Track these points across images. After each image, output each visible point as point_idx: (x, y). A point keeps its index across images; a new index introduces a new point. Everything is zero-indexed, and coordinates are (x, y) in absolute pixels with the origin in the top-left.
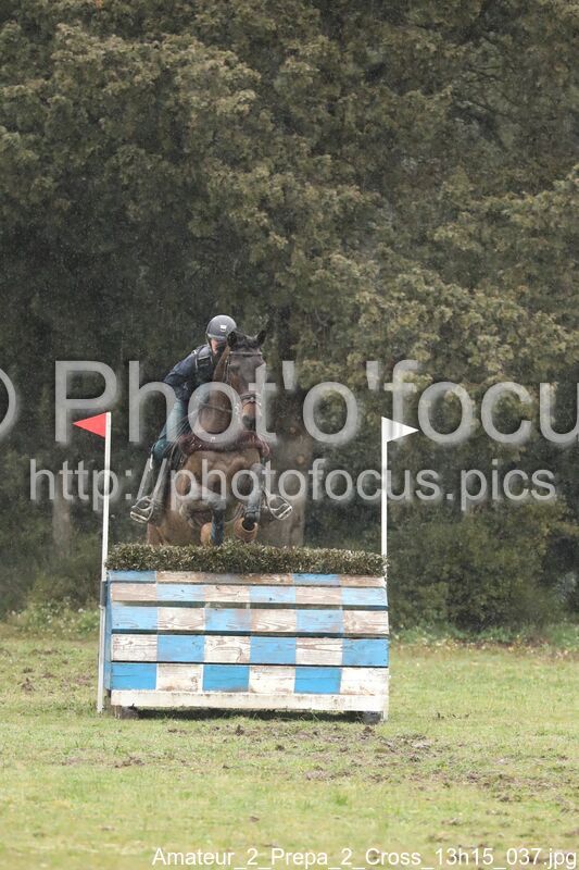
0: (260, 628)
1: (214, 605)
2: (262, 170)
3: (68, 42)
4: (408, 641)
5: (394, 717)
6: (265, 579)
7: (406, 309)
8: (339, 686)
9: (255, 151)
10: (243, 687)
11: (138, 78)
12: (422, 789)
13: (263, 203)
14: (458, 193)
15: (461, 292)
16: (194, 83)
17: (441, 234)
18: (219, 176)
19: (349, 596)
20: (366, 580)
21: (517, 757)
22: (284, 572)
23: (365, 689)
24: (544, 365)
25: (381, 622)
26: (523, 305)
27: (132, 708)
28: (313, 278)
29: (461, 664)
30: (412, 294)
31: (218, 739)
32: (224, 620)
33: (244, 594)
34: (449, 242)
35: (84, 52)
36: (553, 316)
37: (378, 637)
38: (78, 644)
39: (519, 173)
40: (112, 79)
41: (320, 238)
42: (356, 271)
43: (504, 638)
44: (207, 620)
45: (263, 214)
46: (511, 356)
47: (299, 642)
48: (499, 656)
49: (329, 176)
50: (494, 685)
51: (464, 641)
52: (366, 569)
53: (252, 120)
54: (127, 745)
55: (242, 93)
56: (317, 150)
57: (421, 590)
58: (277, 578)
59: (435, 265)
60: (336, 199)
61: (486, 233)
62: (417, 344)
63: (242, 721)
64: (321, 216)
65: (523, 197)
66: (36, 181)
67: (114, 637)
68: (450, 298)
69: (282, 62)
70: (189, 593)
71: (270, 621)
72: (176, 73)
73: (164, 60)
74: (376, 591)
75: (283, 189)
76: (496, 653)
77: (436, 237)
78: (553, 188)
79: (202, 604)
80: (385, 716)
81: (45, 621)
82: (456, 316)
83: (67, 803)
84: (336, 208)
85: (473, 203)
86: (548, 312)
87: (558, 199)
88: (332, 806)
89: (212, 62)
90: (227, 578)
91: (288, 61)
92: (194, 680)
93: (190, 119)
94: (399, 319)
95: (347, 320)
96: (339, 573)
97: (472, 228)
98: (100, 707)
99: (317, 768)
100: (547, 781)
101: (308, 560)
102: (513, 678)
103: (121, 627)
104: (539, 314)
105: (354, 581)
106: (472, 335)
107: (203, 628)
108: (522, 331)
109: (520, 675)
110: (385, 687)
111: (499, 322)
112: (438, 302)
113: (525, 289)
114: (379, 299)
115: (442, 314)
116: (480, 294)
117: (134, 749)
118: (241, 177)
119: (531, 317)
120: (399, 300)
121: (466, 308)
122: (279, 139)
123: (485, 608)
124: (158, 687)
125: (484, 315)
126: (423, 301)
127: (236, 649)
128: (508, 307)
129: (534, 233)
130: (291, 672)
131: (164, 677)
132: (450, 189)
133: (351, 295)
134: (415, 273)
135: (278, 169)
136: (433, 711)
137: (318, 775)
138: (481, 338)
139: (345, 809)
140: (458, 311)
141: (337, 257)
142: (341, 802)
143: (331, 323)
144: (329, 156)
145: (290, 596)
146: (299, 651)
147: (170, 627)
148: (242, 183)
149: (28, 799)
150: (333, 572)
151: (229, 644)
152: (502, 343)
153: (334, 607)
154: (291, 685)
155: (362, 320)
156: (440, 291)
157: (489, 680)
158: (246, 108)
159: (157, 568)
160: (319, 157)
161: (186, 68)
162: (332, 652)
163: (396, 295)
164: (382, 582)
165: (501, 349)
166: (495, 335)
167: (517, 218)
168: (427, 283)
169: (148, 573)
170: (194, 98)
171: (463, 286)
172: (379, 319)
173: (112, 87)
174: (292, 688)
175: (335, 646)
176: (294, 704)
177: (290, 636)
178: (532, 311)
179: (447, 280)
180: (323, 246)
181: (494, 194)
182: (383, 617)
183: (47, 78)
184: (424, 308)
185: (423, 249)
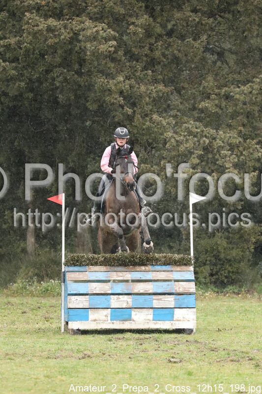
0: (136, 291)
1: (114, 281)
2: (120, 79)
3: (30, 21)
5: (198, 330)
6: (137, 268)
7: (187, 140)
8: (173, 317)
9: (117, 70)
10: (129, 319)
11: (62, 37)
13: (121, 93)
14: (210, 86)
15: (212, 131)
16: (87, 39)
17: (203, 105)
18: (100, 81)
19: (176, 275)
20: (184, 268)
22: (146, 265)
23: (185, 318)
24: (250, 164)
25: (192, 287)
26: (241, 137)
27: (78, 330)
28: (145, 127)
29: (218, 303)
30: (190, 133)
32: (119, 288)
33: (128, 276)
34: (206, 108)
35: (37, 25)
36: (255, 141)
37: (190, 294)
39: (237, 77)
40: (51, 38)
41: (148, 108)
42: (164, 123)
43: (236, 291)
44: (112, 288)
45: (121, 98)
46: (236, 160)
47: (154, 297)
48: (234, 299)
49: (151, 80)
50: (238, 313)
51: (218, 292)
52: (183, 262)
53: (115, 55)
55: (111, 42)
56: (145, 68)
58: (143, 268)
59: (199, 119)
60: (154, 90)
61: (223, 104)
62: (193, 156)
63: (129, 335)
64: (147, 99)
65: (239, 87)
66: (17, 84)
67: (69, 297)
68: (207, 135)
69: (128, 28)
70: (102, 276)
71: (140, 288)
72: (79, 35)
73: (74, 29)
74: (189, 272)
75: (130, 87)
76: (233, 297)
77: (200, 106)
78: (253, 82)
79: (109, 281)
80: (194, 330)
81: (25, 288)
82: (210, 142)
83: (64, 378)
84: (154, 95)
86: (253, 139)
87: (256, 87)
88: (186, 376)
89: (96, 29)
90: (120, 268)
91: (131, 27)
92: (106, 316)
93: (87, 55)
94: (185, 145)
95: (161, 146)
96: (172, 265)
97: (217, 102)
98: (63, 330)
101: (157, 259)
102: (245, 310)
103: (72, 292)
104: (248, 141)
105: (178, 268)
106: (218, 151)
107: (110, 292)
108: (241, 148)
109: (248, 309)
110: (195, 317)
111: (230, 145)
112: (202, 136)
113: (242, 129)
114: (175, 136)
115: (204, 141)
116: (221, 133)
118: (111, 82)
120: (185, 136)
121: (214, 139)
122: (127, 64)
123: (226, 277)
124: (90, 320)
125: (223, 142)
126: (195, 136)
127: (124, 301)
128: (234, 138)
129: (245, 103)
130: (151, 311)
131: (92, 315)
132: (206, 84)
133: (162, 134)
134: (191, 124)
135: (128, 78)
136: (215, 327)
138: (223, 152)
139: (192, 377)
140: (211, 140)
141: (155, 117)
144: (150, 71)
145: (150, 276)
146: (154, 301)
147: (95, 292)
148: (111, 84)
150: (169, 264)
151: (122, 299)
152: (232, 154)
153: (170, 281)
154: (151, 317)
155: (167, 146)
156: (203, 131)
157: (234, 311)
158: (112, 49)
159: (88, 265)
160: (146, 72)
161: (84, 32)
162: (170, 301)
163: (183, 134)
164: (192, 268)
165: (231, 157)
166: (228, 151)
167: (237, 96)
168: (197, 128)
169: (83, 267)
170: (88, 45)
171: (213, 129)
172: (175, 145)
173: (50, 42)
174: (152, 319)
175: (171, 298)
176: (153, 326)
177: (150, 294)
178: (245, 140)
179: (206, 126)
180: (149, 112)
181: (226, 86)
182: (193, 285)
183: (21, 37)
184: (196, 139)
185: (194, 113)
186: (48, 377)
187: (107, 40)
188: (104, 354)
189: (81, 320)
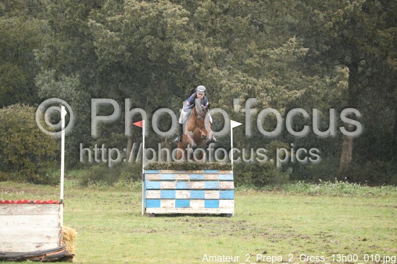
0: (193, 187)
1: (178, 180)
2: (191, 43)
3: (129, 3)
4: (239, 190)
5: (236, 215)
6: (194, 172)
7: (237, 86)
8: (218, 205)
9: (189, 37)
10: (188, 206)
11: (151, 14)
12: (246, 238)
13: (191, 53)
14: (253, 49)
15: (255, 80)
16: (168, 16)
17: (248, 61)
18: (177, 44)
19: (221, 177)
20: (226, 172)
21: (275, 227)
22: (200, 170)
23: (227, 206)
24: (281, 102)
25: (231, 185)
26: (274, 83)
27: (153, 214)
28: (207, 76)
29: (257, 197)
30: (239, 80)
31: (180, 223)
32: (182, 185)
33: (188, 177)
34: (250, 64)
35: (134, 6)
36: (283, 86)
37: (230, 190)
38: (136, 193)
39: (272, 42)
40: (143, 15)
41: (210, 63)
42: (221, 74)
43: (270, 189)
44: (176, 185)
45: (191, 56)
46: (270, 100)
47: (205, 192)
48: (268, 194)
49: (212, 44)
50: (267, 204)
51: (257, 190)
52: (226, 168)
53: (187, 27)
54: (151, 226)
55: (184, 18)
56: (208, 36)
57: (243, 174)
58: (198, 172)
59: (245, 71)
60: (214, 51)
61: (262, 61)
62: (241, 96)
63: (188, 217)
64: (210, 57)
65: (273, 50)
66: (120, 47)
67: (147, 191)
68: (251, 82)
69: (197, 9)
70: (170, 177)
71: (196, 185)
72: (163, 12)
73: (159, 8)
74: (230, 175)
75: (198, 49)
76: (267, 193)
77: (246, 63)
78: (283, 46)
79: (175, 180)
80: (233, 215)
81: (125, 186)
82: (253, 87)
83: (133, 245)
84: (215, 54)
85: (258, 52)
86: (282, 85)
87: (284, 50)
88: (218, 245)
89: (174, 9)
90: (182, 172)
91: (199, 8)
92: (172, 204)
93: (168, 27)
94: (235, 89)
95: (218, 89)
96: (218, 169)
97: (257, 59)
98: (143, 214)
99: (212, 232)
100: (286, 235)
101: (208, 166)
102: (273, 202)
103: (149, 188)
104: (279, 86)
105: (222, 172)
106: (258, 94)
107: (175, 188)
108: (274, 92)
109: (275, 201)
110: (233, 205)
111: (267, 89)
112: (247, 83)
113: (275, 78)
114: (228, 82)
115: (249, 87)
116: (260, 80)
117: (154, 227)
118: (184, 45)
119: (277, 87)
120: (235, 83)
121: (256, 85)
122: (196, 33)
123: (264, 179)
124: (161, 207)
125: (262, 87)
126: (242, 83)
127: (185, 194)
128: (269, 84)
129: (277, 61)
130: (203, 201)
131: (163, 203)
132: (250, 47)
133: (220, 81)
134: (240, 74)
135: (196, 42)
136: (248, 213)
137: (213, 234)
138: (261, 94)
139: (222, 245)
140: (253, 86)
141: (215, 69)
142: (220, 243)
143: (213, 90)
144: (212, 38)
145: (202, 177)
146: (205, 195)
147: (165, 188)
148: (185, 46)
149: (120, 244)
150: (215, 169)
151: (183, 193)
152: (268, 95)
153: (217, 180)
154: (203, 205)
155: (223, 89)
156: (248, 80)
157: (266, 202)
158: (185, 23)
159: (160, 169)
160: (209, 38)
161: (166, 11)
162: (216, 195)
163: (234, 81)
164: (232, 172)
165: (267, 98)
166: (265, 93)
167: (271, 56)
168: (243, 77)
169: (157, 171)
170: (169, 20)
171: (255, 78)
172: (229, 89)
173: (143, 17)
174: (203, 206)
175: (217, 192)
176: (204, 211)
177: (202, 190)
178: (277, 85)
179: (250, 76)
180: (211, 66)
181: (264, 49)
182: (232, 183)
183: (122, 15)
184: (243, 85)
185: (242, 66)
186: (122, 244)
187: (182, 16)
188: (166, 230)
189: (155, 207)
